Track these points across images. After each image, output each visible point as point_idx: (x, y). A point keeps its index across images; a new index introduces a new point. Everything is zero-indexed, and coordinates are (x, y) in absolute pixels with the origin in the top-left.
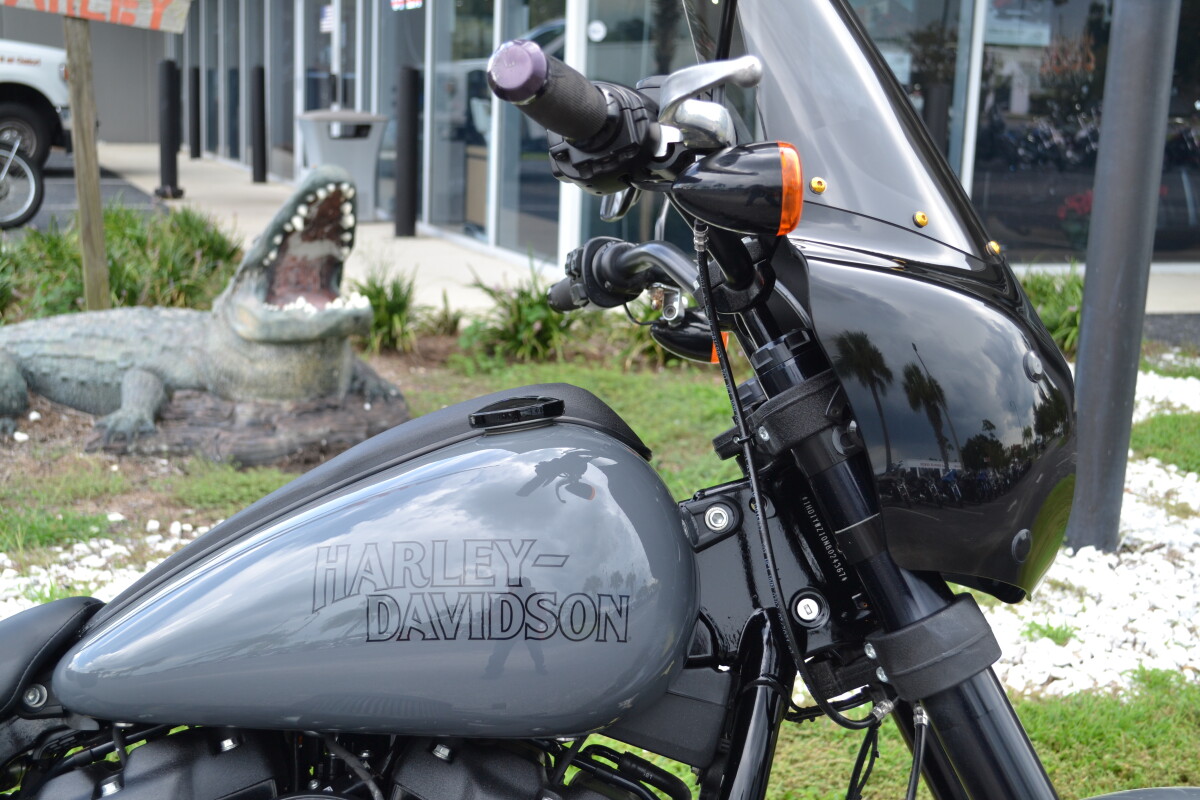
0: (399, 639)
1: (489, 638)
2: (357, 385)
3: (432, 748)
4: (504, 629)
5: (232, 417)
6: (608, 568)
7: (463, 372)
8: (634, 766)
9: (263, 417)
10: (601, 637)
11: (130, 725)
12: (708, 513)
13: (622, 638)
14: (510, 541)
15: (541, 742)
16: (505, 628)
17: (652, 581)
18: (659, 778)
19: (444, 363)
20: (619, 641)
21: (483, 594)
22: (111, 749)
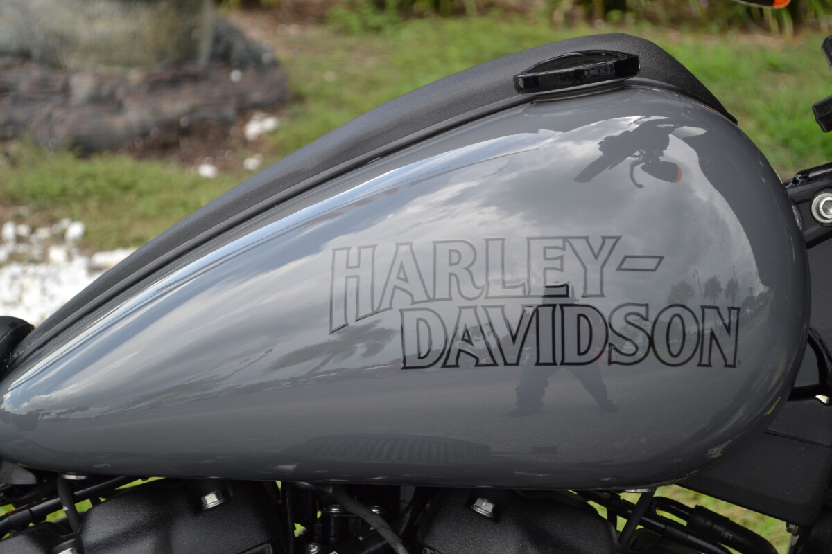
0: (444, 366)
1: (563, 363)
2: (221, 48)
3: (471, 502)
4: (582, 351)
5: (66, 91)
6: (702, 273)
7: (345, 31)
8: (709, 523)
9: (105, 90)
10: (705, 361)
11: (82, 477)
12: (816, 200)
13: (730, 362)
14: (587, 238)
15: (599, 494)
16: (583, 349)
17: (760, 289)
18: (741, 539)
19: (321, 19)
20: (726, 366)
21: (554, 306)
22: (57, 507)
